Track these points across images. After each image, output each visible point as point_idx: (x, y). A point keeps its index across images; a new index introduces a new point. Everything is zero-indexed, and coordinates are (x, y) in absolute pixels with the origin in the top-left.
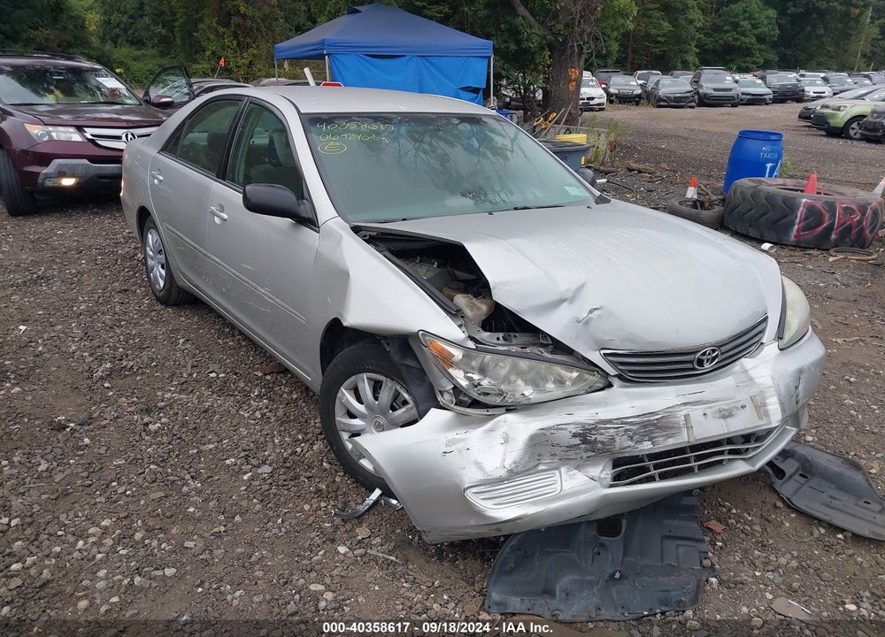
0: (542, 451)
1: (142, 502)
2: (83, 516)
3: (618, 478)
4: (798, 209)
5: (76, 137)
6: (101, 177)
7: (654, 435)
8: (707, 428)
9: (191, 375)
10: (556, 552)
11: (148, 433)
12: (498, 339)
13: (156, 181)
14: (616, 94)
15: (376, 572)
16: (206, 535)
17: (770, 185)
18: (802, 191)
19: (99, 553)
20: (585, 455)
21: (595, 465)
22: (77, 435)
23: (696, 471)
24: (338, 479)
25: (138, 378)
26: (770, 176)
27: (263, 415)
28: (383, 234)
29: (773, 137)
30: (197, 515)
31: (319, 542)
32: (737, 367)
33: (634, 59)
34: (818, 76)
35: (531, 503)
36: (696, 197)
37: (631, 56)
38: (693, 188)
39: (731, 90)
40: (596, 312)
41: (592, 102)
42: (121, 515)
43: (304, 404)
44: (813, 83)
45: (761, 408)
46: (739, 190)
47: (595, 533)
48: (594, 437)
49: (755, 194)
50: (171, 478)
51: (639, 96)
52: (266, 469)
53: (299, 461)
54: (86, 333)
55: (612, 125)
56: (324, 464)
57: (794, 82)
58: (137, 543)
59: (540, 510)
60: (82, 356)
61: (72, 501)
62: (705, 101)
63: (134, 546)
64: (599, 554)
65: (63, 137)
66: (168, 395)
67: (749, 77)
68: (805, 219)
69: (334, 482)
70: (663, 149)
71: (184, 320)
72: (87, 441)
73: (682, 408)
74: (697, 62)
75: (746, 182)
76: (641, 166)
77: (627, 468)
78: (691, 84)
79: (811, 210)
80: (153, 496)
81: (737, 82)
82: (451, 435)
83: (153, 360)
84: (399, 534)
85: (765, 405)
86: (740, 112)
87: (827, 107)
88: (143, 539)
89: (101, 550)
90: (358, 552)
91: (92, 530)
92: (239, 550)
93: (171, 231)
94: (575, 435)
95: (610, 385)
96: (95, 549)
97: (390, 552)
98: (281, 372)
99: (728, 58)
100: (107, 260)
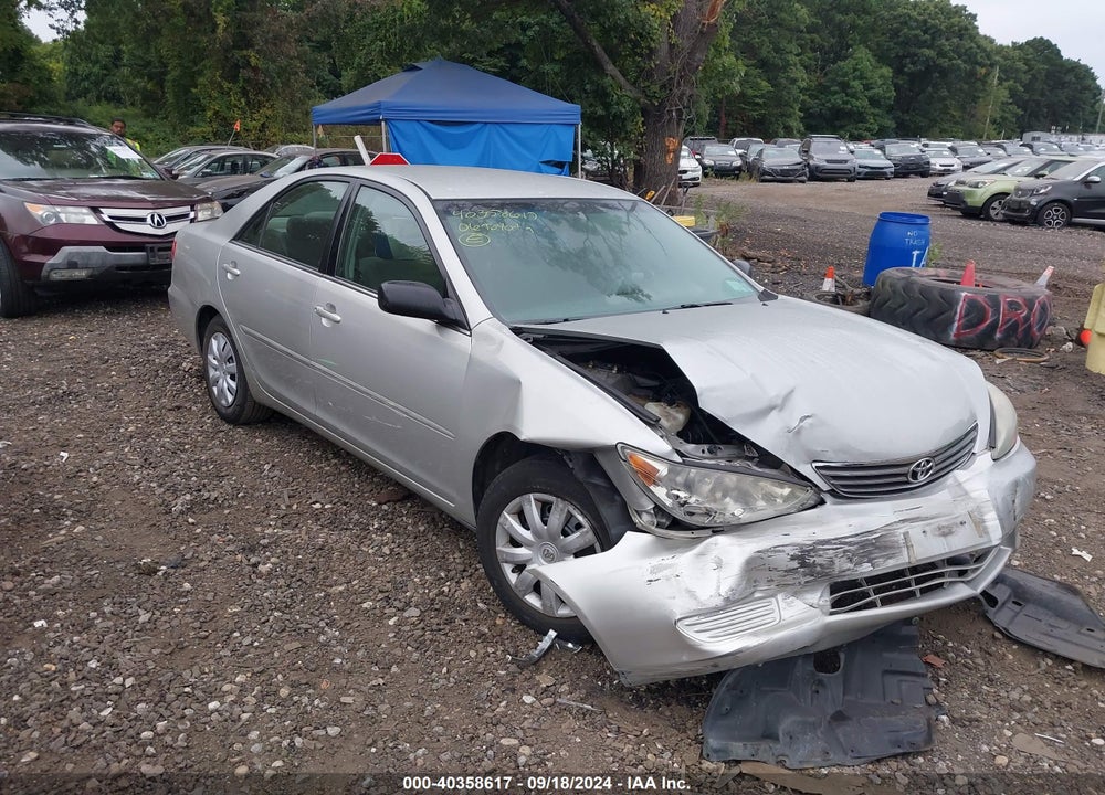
0: (760, 576)
1: (276, 654)
2: (210, 672)
3: (838, 605)
4: (957, 303)
5: (91, 220)
6: (120, 268)
7: (873, 556)
8: (928, 547)
9: (289, 506)
10: (773, 691)
11: (260, 575)
12: (703, 452)
13: (229, 276)
14: (711, 167)
15: (571, 723)
16: (364, 688)
17: (922, 276)
18: (958, 283)
19: (244, 712)
20: (803, 580)
21: (813, 590)
22: (173, 579)
23: (918, 595)
24: (499, 622)
25: (226, 512)
26: (917, 265)
27: (392, 550)
28: (550, 336)
29: (919, 221)
30: (347, 667)
31: (498, 692)
32: (949, 480)
33: (727, 124)
34: (944, 146)
35: (751, 634)
36: (833, 289)
37: (724, 121)
38: (830, 280)
39: (846, 162)
40: (808, 420)
41: (684, 176)
42: (256, 670)
43: (435, 538)
44: (938, 154)
45: (979, 524)
46: (888, 282)
47: (813, 669)
48: (813, 560)
49: (908, 285)
50: (304, 626)
51: (739, 168)
52: (413, 612)
53: (449, 602)
54: (146, 460)
55: (723, 206)
56: (480, 605)
57: (918, 152)
58: (284, 700)
59: (761, 642)
60: (150, 487)
61: (192, 655)
62: (817, 175)
63: (282, 703)
64: (817, 692)
65: (74, 219)
66: (269, 531)
67: (864, 147)
68: (966, 315)
69: (495, 625)
70: (778, 233)
71: (260, 441)
72: (187, 586)
73: (900, 525)
74: (803, 129)
75: (893, 273)
76: (759, 254)
77: (846, 594)
78: (799, 153)
79: (972, 305)
80: (287, 647)
81: (852, 152)
82: (656, 561)
83: (239, 491)
84: (586, 681)
85: (984, 522)
86: (860, 188)
87: (963, 183)
88: (290, 696)
89: (245, 708)
90: (546, 701)
91: (226, 687)
92: (407, 704)
93: (250, 334)
94: (793, 558)
95: (822, 502)
96: (237, 709)
97: (583, 700)
98: (399, 501)
99: (838, 123)
100: (143, 370)
